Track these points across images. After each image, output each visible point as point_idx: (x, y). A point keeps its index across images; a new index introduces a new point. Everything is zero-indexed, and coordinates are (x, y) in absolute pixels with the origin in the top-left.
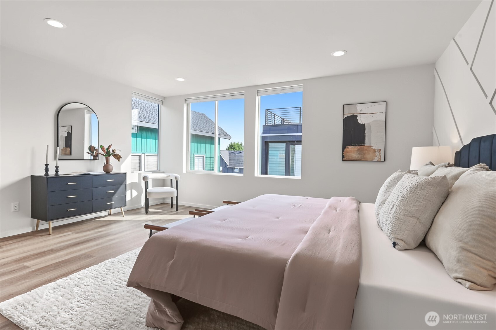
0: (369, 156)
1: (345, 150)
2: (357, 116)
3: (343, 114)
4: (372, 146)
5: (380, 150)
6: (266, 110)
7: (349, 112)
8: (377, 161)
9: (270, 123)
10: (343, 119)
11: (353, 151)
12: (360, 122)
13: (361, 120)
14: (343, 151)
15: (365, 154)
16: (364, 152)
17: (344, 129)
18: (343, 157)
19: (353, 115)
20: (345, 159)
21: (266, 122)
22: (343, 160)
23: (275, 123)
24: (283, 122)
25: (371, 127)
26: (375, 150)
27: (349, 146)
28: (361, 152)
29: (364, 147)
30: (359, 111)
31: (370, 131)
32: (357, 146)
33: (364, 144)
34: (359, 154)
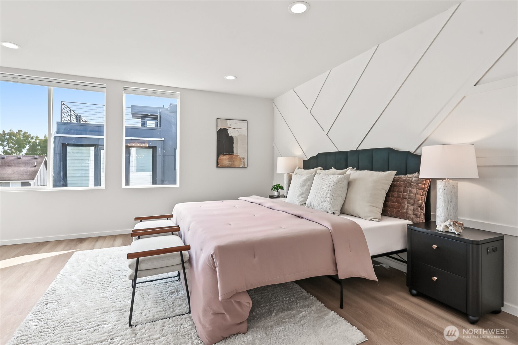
0: (236, 163)
1: (219, 158)
2: (227, 129)
3: (217, 127)
4: (238, 155)
5: (244, 158)
6: (62, 102)
7: (221, 126)
8: (243, 167)
9: (66, 120)
10: (217, 131)
11: (225, 159)
12: (230, 135)
13: (231, 133)
14: (217, 159)
15: (234, 161)
16: (234, 160)
17: (218, 140)
18: (218, 164)
19: (225, 129)
20: (218, 166)
21: (61, 118)
22: (217, 167)
23: (70, 121)
24: (79, 120)
25: (237, 140)
26: (241, 159)
27: (222, 154)
28: (230, 160)
29: (233, 156)
30: (229, 126)
31: (237, 143)
32: (228, 155)
33: (233, 153)
34: (230, 161)
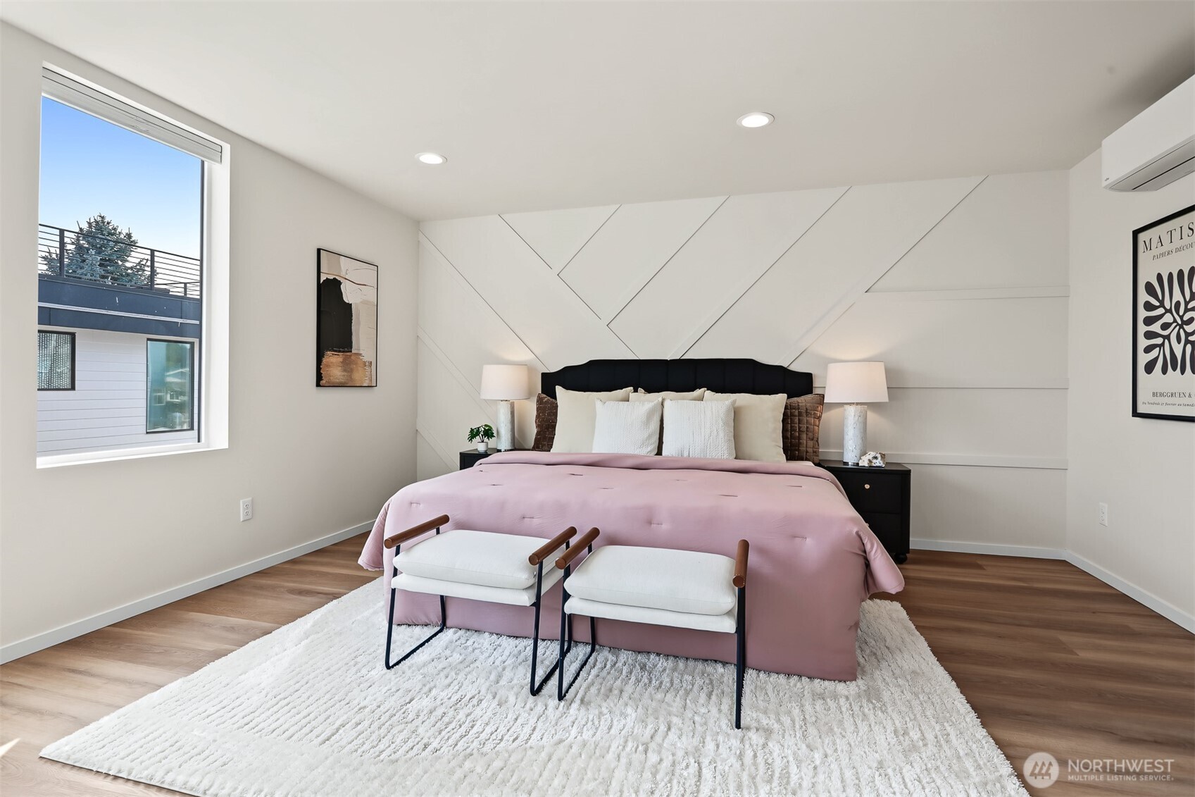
0: (357, 376)
1: (324, 360)
2: (340, 283)
3: (319, 274)
4: (361, 354)
5: (371, 362)
7: (327, 272)
8: (369, 387)
10: (319, 286)
11: (335, 363)
12: (345, 299)
13: (349, 294)
14: (319, 362)
15: (352, 370)
16: (352, 366)
18: (318, 377)
19: (335, 280)
20: (320, 382)
22: (318, 385)
25: (360, 314)
26: (364, 364)
27: (327, 350)
28: (348, 366)
29: (350, 356)
30: (343, 274)
31: (359, 323)
32: (340, 351)
33: (351, 348)
34: (345, 371)
